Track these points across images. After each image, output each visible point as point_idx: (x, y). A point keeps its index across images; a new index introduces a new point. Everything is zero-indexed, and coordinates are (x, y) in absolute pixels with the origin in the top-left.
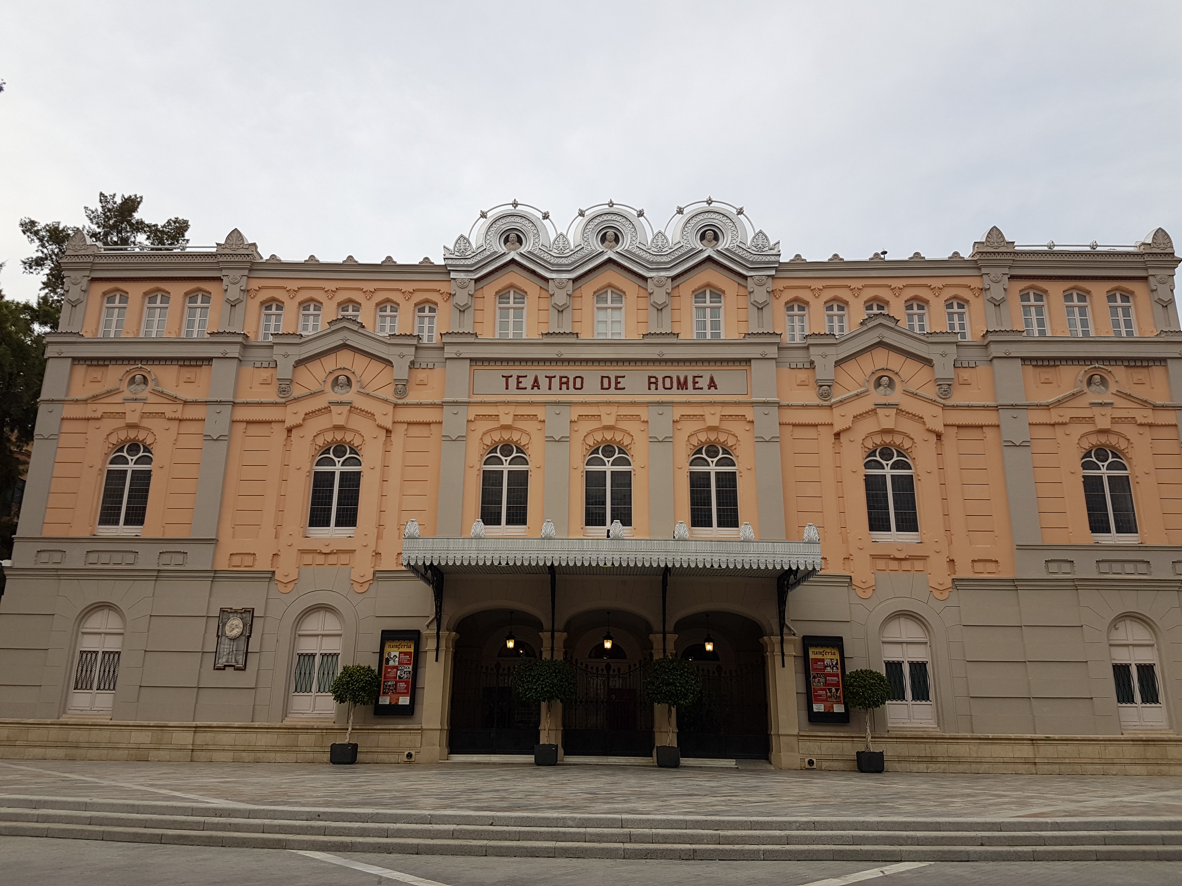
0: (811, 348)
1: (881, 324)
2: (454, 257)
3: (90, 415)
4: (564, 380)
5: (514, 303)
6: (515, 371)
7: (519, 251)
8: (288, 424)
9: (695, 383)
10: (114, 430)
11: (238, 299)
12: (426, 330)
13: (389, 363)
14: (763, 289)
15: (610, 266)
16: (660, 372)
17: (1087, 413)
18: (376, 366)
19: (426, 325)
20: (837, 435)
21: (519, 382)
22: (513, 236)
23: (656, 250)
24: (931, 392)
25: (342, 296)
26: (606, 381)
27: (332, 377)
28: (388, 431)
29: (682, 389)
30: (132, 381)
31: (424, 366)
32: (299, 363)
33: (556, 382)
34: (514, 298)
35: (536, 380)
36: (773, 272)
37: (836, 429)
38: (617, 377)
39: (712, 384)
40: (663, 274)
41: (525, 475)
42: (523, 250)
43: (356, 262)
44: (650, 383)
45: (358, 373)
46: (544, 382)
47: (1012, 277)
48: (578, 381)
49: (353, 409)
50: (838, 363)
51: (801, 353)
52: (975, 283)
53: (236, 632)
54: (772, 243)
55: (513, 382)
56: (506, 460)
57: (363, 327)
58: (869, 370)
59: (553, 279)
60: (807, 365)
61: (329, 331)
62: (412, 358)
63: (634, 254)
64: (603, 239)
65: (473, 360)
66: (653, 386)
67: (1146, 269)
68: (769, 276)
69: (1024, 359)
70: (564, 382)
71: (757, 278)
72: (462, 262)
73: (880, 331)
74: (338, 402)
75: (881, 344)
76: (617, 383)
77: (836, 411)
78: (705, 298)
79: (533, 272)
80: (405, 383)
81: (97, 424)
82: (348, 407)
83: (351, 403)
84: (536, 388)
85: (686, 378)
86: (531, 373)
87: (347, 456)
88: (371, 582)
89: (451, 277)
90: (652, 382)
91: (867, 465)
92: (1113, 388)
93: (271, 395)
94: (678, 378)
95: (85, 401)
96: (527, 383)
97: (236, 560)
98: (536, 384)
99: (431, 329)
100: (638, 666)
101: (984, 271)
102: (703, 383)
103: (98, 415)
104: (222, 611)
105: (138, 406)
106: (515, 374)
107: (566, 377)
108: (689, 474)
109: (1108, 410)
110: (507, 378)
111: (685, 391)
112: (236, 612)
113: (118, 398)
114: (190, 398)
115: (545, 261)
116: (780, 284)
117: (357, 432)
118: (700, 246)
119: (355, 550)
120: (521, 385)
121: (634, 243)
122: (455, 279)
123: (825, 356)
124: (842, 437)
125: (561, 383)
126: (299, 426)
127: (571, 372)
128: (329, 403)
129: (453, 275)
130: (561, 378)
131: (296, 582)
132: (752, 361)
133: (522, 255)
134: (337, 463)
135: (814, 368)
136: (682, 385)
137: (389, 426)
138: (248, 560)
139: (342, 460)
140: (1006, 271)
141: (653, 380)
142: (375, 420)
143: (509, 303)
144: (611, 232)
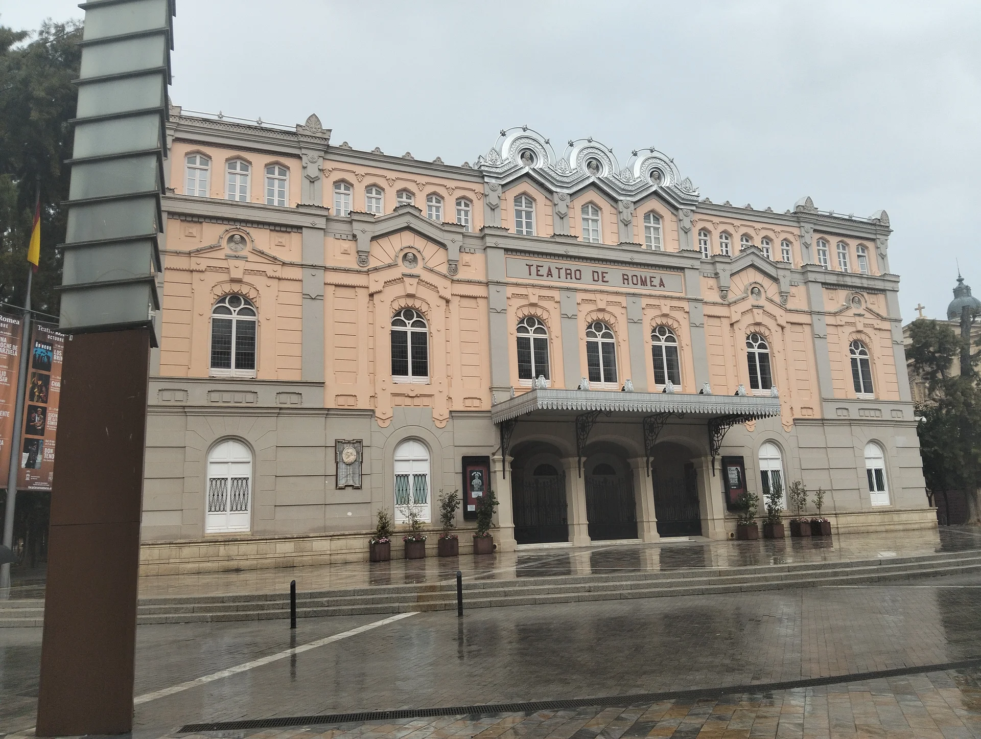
1: (753, 253)
2: (488, 164)
3: (194, 267)
4: (568, 271)
5: (525, 207)
6: (535, 261)
7: (532, 166)
8: (372, 290)
9: (651, 282)
10: (217, 283)
11: (317, 177)
12: (463, 221)
13: (443, 245)
14: (688, 219)
16: (630, 271)
17: (852, 320)
18: (432, 248)
19: (463, 217)
21: (538, 271)
22: (528, 153)
23: (625, 181)
24: (777, 299)
26: (596, 275)
27: (402, 254)
28: (448, 301)
29: (644, 285)
30: (231, 239)
31: (467, 250)
32: (374, 238)
33: (563, 272)
34: (526, 203)
35: (550, 270)
38: (603, 273)
39: (662, 284)
40: (629, 198)
43: (413, 158)
44: (624, 279)
45: (422, 252)
46: (555, 272)
47: (815, 231)
48: (578, 273)
49: (420, 281)
51: (709, 267)
52: (796, 231)
53: (352, 458)
54: (694, 187)
55: (534, 269)
58: (746, 283)
59: (557, 192)
61: (396, 214)
62: (461, 244)
63: (611, 181)
64: (589, 167)
65: (507, 250)
66: (626, 281)
67: (876, 234)
68: (692, 210)
69: (823, 284)
70: (568, 274)
71: (685, 210)
72: (494, 170)
73: (753, 256)
74: (410, 275)
75: (752, 266)
76: (603, 277)
77: (733, 308)
78: (650, 220)
79: (542, 185)
80: (456, 263)
81: (202, 276)
82: (417, 280)
83: (419, 276)
84: (550, 276)
85: (646, 278)
86: (546, 263)
87: (415, 319)
88: (448, 420)
89: (486, 181)
90: (625, 279)
91: (746, 345)
92: (864, 306)
93: (351, 262)
94: (641, 277)
95: (189, 254)
96: (544, 271)
97: (341, 400)
98: (550, 274)
99: (467, 221)
101: (802, 224)
102: (656, 282)
103: (202, 267)
104: (337, 442)
105: (241, 264)
106: (535, 263)
107: (570, 269)
108: (652, 347)
109: (861, 319)
110: (530, 266)
111: (645, 287)
112: (349, 442)
113: (220, 254)
114: (287, 259)
115: (552, 177)
117: (423, 300)
119: (433, 395)
120: (539, 273)
121: (611, 173)
122: (487, 183)
123: (724, 270)
124: (735, 326)
125: (567, 274)
126: (380, 292)
127: (573, 265)
128: (403, 275)
129: (486, 179)
130: (566, 270)
131: (391, 419)
132: (685, 269)
133: (534, 170)
135: (717, 278)
136: (644, 283)
137: (449, 297)
138: (351, 401)
139: (411, 322)
140: (812, 226)
141: (625, 277)
142: (438, 292)
143: (521, 206)
144: (594, 162)
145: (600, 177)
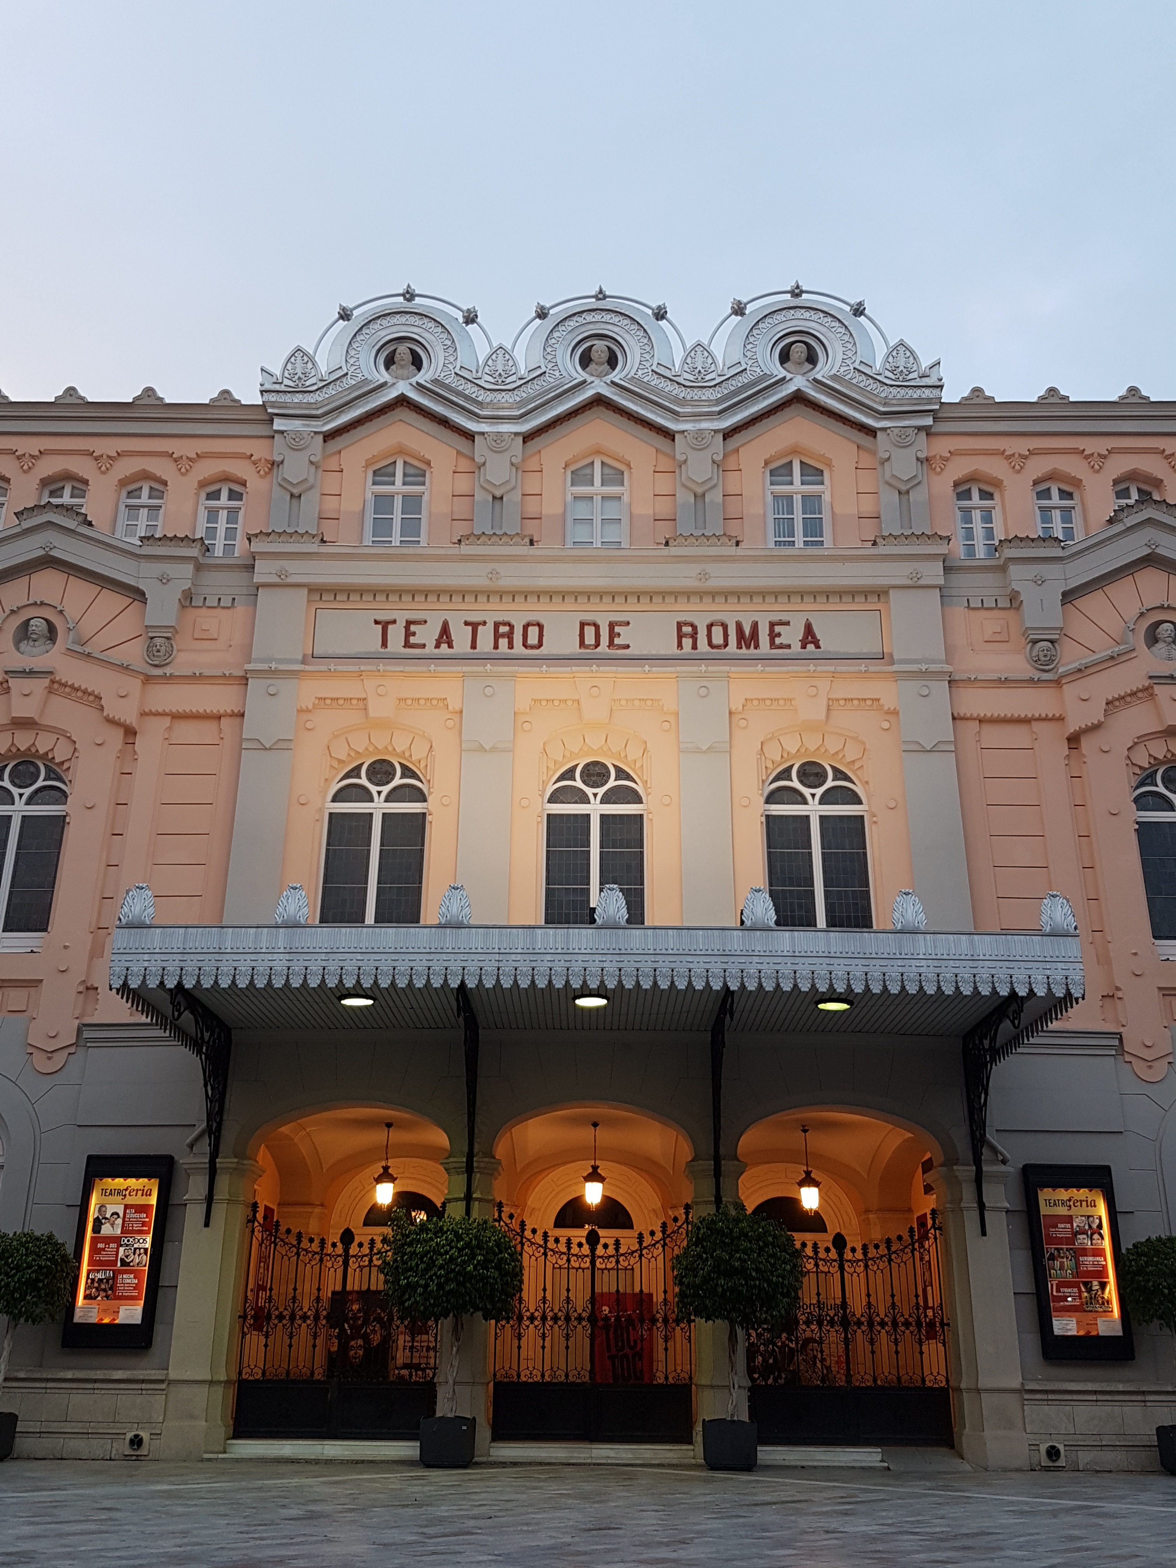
0: (1013, 568)
1: (1151, 521)
2: (283, 388)
4: (503, 629)
5: (404, 484)
6: (401, 612)
7: (413, 381)
9: (773, 635)
12: (221, 533)
13: (138, 595)
14: (909, 455)
15: (600, 411)
16: (700, 615)
18: (112, 601)
19: (222, 525)
20: (1074, 740)
21: (408, 634)
22: (402, 352)
23: (692, 378)
25: (50, 467)
26: (590, 632)
27: (16, 621)
28: (130, 732)
29: (748, 647)
31: (212, 601)
33: (486, 635)
34: (405, 475)
35: (445, 631)
36: (928, 421)
37: (1072, 727)
38: (612, 626)
39: (810, 638)
40: (705, 425)
41: (419, 822)
42: (423, 377)
43: (82, 398)
44: (680, 636)
45: (72, 611)
46: (461, 636)
48: (533, 632)
49: (56, 686)
50: (1068, 597)
51: (989, 579)
54: (925, 363)
55: (396, 634)
56: (379, 793)
57: (90, 524)
58: (1131, 611)
59: (483, 434)
60: (1004, 603)
61: (18, 530)
62: (187, 585)
63: (646, 386)
64: (586, 360)
65: (315, 589)
66: (687, 643)
68: (919, 429)
70: (503, 634)
71: (896, 431)
72: (298, 399)
73: (1149, 534)
74: (24, 672)
75: (1151, 560)
76: (612, 635)
77: (1070, 691)
78: (791, 475)
79: (444, 422)
80: (169, 635)
82: (46, 682)
83: (52, 673)
84: (444, 646)
85: (755, 626)
86: (434, 616)
87: (40, 783)
88: (72, 1050)
89: (275, 427)
90: (686, 634)
91: (1141, 802)
94: (739, 627)
96: (427, 635)
98: (445, 638)
99: (230, 533)
100: (659, 1235)
102: (791, 635)
106: (402, 618)
107: (509, 624)
108: (763, 819)
110: (385, 625)
111: (753, 652)
115: (467, 398)
116: (941, 447)
117: (63, 733)
118: (780, 372)
119: (42, 980)
120: (412, 640)
121: (648, 365)
122: (282, 432)
123: (1040, 582)
124: (1086, 744)
125: (497, 636)
127: (519, 614)
128: (6, 672)
129: (278, 424)
130: (497, 625)
132: (891, 591)
133: (420, 387)
134: (17, 797)
135: (1018, 609)
136: (748, 640)
137: (131, 719)
139: (28, 791)
141: (687, 629)
142: (102, 709)
143: (393, 483)
144: (600, 345)
145: (617, 380)
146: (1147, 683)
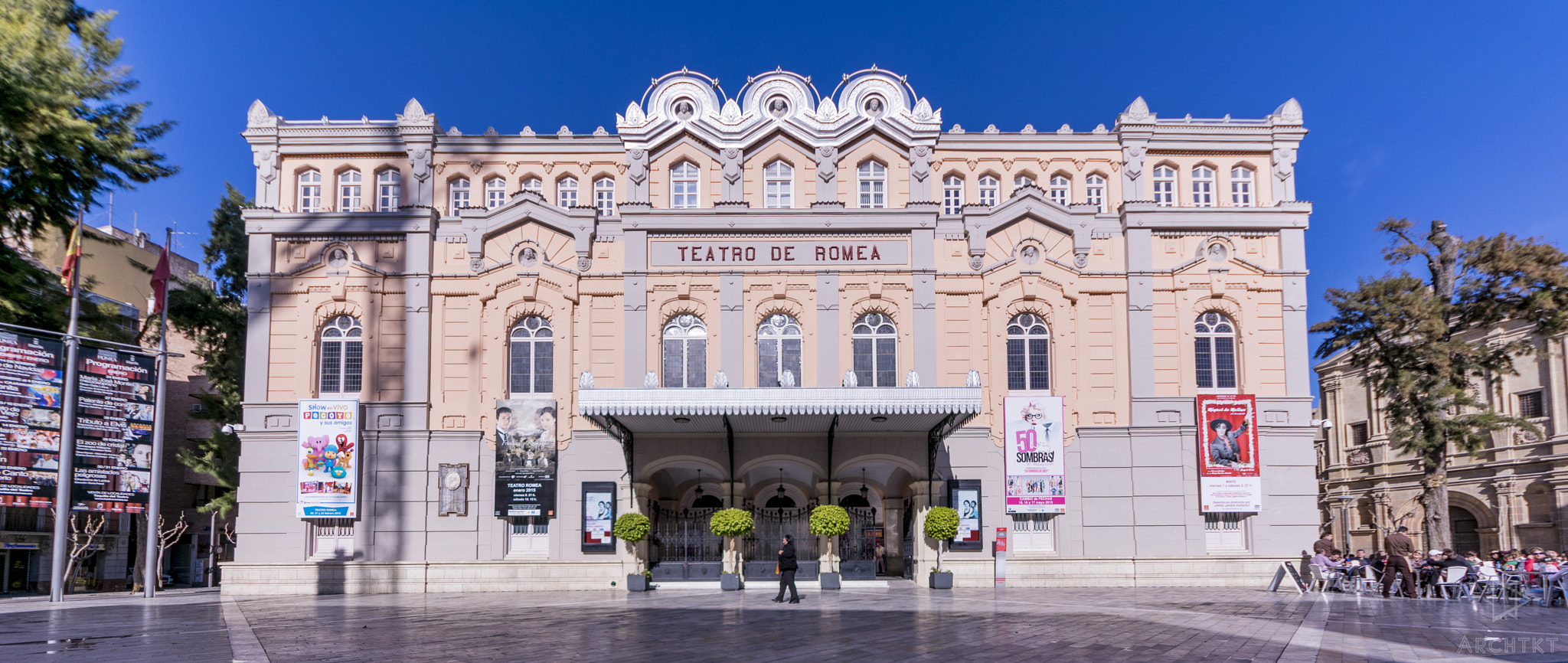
0: (967, 219)
1: (1029, 195)
2: (627, 126)
3: (296, 288)
5: (688, 176)
6: (690, 241)
7: (689, 120)
8: (482, 296)
9: (859, 253)
10: (321, 303)
11: (426, 174)
12: (605, 204)
13: (570, 235)
14: (924, 160)
15: (779, 136)
16: (827, 241)
17: (1205, 279)
18: (560, 239)
19: (605, 199)
20: (985, 303)
21: (694, 254)
22: (683, 104)
23: (823, 118)
24: (1070, 260)
25: (523, 170)
26: (776, 251)
27: (518, 250)
28: (574, 302)
29: (848, 259)
30: (333, 255)
31: (603, 238)
32: (488, 236)
33: (729, 253)
34: (688, 172)
35: (710, 252)
36: (933, 142)
37: (986, 296)
38: (786, 248)
39: (875, 254)
40: (829, 144)
41: (703, 343)
42: (694, 118)
44: (818, 253)
45: (543, 245)
46: (717, 254)
47: (1150, 152)
48: (750, 251)
49: (540, 281)
50: (990, 234)
51: (956, 225)
55: (688, 253)
56: (685, 330)
57: (545, 200)
58: (1017, 240)
59: (724, 149)
60: (962, 236)
61: (514, 203)
62: (592, 230)
63: (801, 122)
64: (772, 107)
65: (650, 232)
66: (821, 256)
67: (1272, 142)
68: (929, 146)
69: (1154, 230)
70: (737, 253)
71: (919, 147)
72: (635, 131)
73: (1029, 202)
74: (526, 274)
75: (1028, 215)
76: (787, 253)
77: (987, 278)
78: (869, 171)
79: (705, 143)
80: (587, 255)
81: (305, 297)
82: (536, 280)
83: (537, 275)
84: (710, 259)
85: (851, 248)
86: (705, 242)
87: (540, 327)
88: (569, 440)
89: (626, 148)
91: (1011, 331)
92: (1230, 255)
93: (464, 267)
94: (844, 248)
95: (291, 275)
96: (702, 254)
97: (448, 422)
98: (710, 255)
99: (609, 204)
101: (1126, 144)
102: (867, 253)
103: (305, 289)
104: (441, 466)
105: (341, 279)
106: (690, 245)
107: (739, 248)
108: (852, 341)
109: (1223, 276)
110: (683, 249)
111: (850, 261)
112: (453, 466)
116: (939, 156)
117: (546, 303)
118: (866, 115)
120: (696, 257)
121: (802, 111)
122: (629, 150)
124: (991, 304)
125: (734, 254)
126: (492, 298)
127: (743, 241)
128: (518, 275)
130: (734, 249)
132: (913, 231)
133: (693, 124)
134: (531, 334)
135: (968, 239)
136: (848, 255)
137: (575, 297)
138: (459, 422)
139: (535, 331)
140: (1144, 144)
141: (820, 250)
143: (682, 176)
144: (779, 99)
145: (787, 119)
146: (1019, 275)
